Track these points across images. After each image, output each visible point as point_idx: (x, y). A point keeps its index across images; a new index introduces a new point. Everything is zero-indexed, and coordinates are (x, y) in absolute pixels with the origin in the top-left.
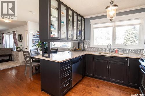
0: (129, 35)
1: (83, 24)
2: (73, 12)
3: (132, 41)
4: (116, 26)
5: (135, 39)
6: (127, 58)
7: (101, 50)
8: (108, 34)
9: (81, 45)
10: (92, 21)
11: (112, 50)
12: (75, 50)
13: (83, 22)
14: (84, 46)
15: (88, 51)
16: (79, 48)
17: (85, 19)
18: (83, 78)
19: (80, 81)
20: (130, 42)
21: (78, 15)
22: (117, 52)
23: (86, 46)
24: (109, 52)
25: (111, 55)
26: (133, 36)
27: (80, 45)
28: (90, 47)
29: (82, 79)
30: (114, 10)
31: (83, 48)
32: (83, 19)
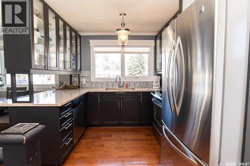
0: (134, 63)
1: (78, 44)
2: (65, 24)
3: (138, 72)
4: (124, 52)
5: (141, 69)
6: (140, 92)
7: (107, 85)
8: (107, 60)
9: (75, 79)
10: (92, 42)
11: (121, 85)
12: (66, 88)
13: (78, 40)
14: (81, 80)
15: (87, 88)
16: (71, 84)
17: (80, 36)
18: (86, 129)
19: (82, 136)
20: (136, 73)
21: (72, 30)
22: (127, 86)
23: (84, 81)
24: (117, 87)
25: (120, 91)
26: (139, 64)
27: (73, 78)
28: (90, 82)
29: (84, 132)
30: (126, 34)
31: (79, 84)
32: (78, 37)
